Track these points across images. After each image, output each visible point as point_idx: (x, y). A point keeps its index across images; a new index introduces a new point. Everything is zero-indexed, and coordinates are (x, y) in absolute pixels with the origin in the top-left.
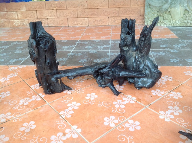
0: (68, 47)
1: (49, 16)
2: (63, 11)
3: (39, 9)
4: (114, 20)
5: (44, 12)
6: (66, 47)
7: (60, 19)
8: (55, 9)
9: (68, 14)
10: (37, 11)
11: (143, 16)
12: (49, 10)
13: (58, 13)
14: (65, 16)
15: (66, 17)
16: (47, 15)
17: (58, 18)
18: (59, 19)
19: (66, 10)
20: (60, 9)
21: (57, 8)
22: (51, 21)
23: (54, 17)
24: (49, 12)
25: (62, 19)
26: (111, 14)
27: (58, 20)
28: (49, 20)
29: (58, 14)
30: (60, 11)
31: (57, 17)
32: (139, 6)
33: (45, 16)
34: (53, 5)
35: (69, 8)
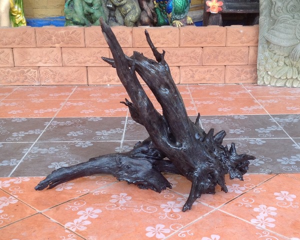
0: (109, 132)
1: (43, 61)
2: (77, 50)
3: (19, 44)
4: (191, 72)
5: (31, 53)
6: (106, 133)
7: (70, 70)
8: (57, 45)
9: (88, 59)
10: (15, 50)
11: (254, 65)
12: (43, 49)
13: (64, 55)
14: (81, 63)
15: (84, 65)
16: (39, 59)
17: (65, 66)
18: (66, 69)
19: (83, 50)
20: (70, 45)
21: (62, 44)
22: (46, 73)
23: (56, 65)
24: (44, 53)
25: (74, 69)
26: (185, 60)
27: (64, 71)
28: (42, 70)
29: (64, 58)
30: (70, 50)
31: (61, 65)
32: (245, 45)
33: (34, 61)
34: (54, 38)
35: (90, 46)
